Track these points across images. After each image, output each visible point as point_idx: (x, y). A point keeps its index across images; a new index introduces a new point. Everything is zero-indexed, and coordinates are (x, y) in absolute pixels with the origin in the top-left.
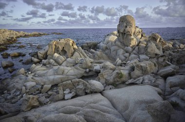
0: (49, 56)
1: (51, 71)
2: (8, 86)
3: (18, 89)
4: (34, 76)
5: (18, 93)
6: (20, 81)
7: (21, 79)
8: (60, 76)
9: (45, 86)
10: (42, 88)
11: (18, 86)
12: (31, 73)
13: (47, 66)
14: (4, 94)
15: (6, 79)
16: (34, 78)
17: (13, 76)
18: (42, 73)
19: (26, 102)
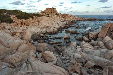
0: (99, 38)
1: (97, 52)
2: (63, 51)
3: (68, 56)
4: (82, 50)
5: (68, 58)
6: (71, 51)
7: (72, 49)
9: (89, 62)
10: (85, 63)
11: (69, 53)
12: (80, 48)
13: (95, 46)
14: (60, 54)
15: (64, 46)
16: (81, 52)
17: (68, 46)
18: (88, 50)
19: (72, 65)
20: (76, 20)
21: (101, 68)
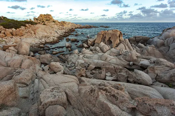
0: (96, 44)
1: (96, 56)
2: (68, 59)
3: (73, 63)
4: (84, 56)
5: (73, 65)
6: (74, 58)
7: (75, 57)
8: (103, 61)
9: (91, 65)
10: (88, 67)
11: (74, 61)
12: (82, 54)
13: (94, 51)
14: (65, 63)
15: (67, 54)
16: (84, 58)
17: (70, 54)
18: (89, 56)
19: (79, 71)
20: (74, 28)
21: (99, 68)
